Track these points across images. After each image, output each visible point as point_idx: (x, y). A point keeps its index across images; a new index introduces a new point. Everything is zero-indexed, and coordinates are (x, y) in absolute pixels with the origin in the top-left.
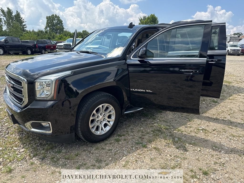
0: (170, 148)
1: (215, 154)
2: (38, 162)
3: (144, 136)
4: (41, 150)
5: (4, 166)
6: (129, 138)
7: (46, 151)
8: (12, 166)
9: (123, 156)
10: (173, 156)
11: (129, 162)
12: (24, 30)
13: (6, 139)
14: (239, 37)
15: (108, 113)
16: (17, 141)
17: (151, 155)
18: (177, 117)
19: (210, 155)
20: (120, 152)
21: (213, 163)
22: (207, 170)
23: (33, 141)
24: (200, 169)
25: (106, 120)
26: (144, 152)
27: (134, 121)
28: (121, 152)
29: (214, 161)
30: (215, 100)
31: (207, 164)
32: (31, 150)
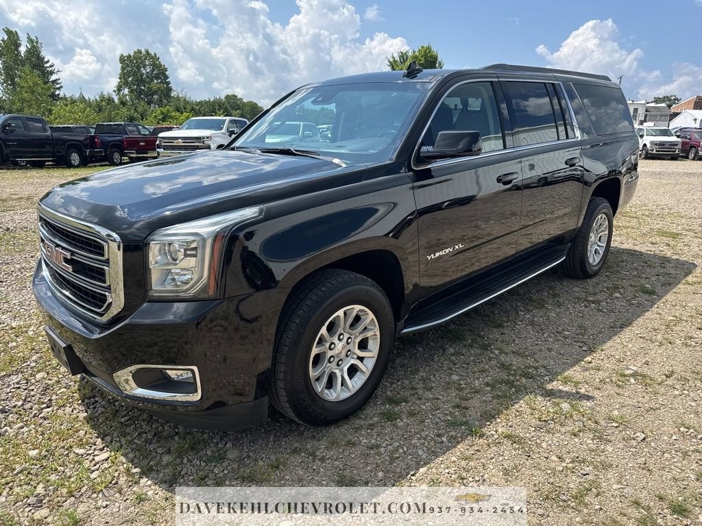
0: (553, 434)
1: (692, 448)
2: (157, 494)
3: (467, 400)
4: (161, 452)
5: (53, 508)
6: (424, 407)
7: (178, 458)
8: (78, 510)
9: (418, 464)
10: (568, 461)
11: (440, 482)
12: (55, 97)
13: (46, 422)
14: (669, 106)
15: (360, 334)
16: (82, 428)
17: (501, 458)
18: (551, 339)
19: (677, 451)
20: (404, 452)
21: (692, 476)
22: (680, 499)
23: (131, 425)
24: (661, 498)
25: (354, 353)
26: (478, 451)
27: (426, 355)
28: (410, 451)
29: (693, 470)
30: (647, 286)
31: (675, 480)
32: (131, 455)
